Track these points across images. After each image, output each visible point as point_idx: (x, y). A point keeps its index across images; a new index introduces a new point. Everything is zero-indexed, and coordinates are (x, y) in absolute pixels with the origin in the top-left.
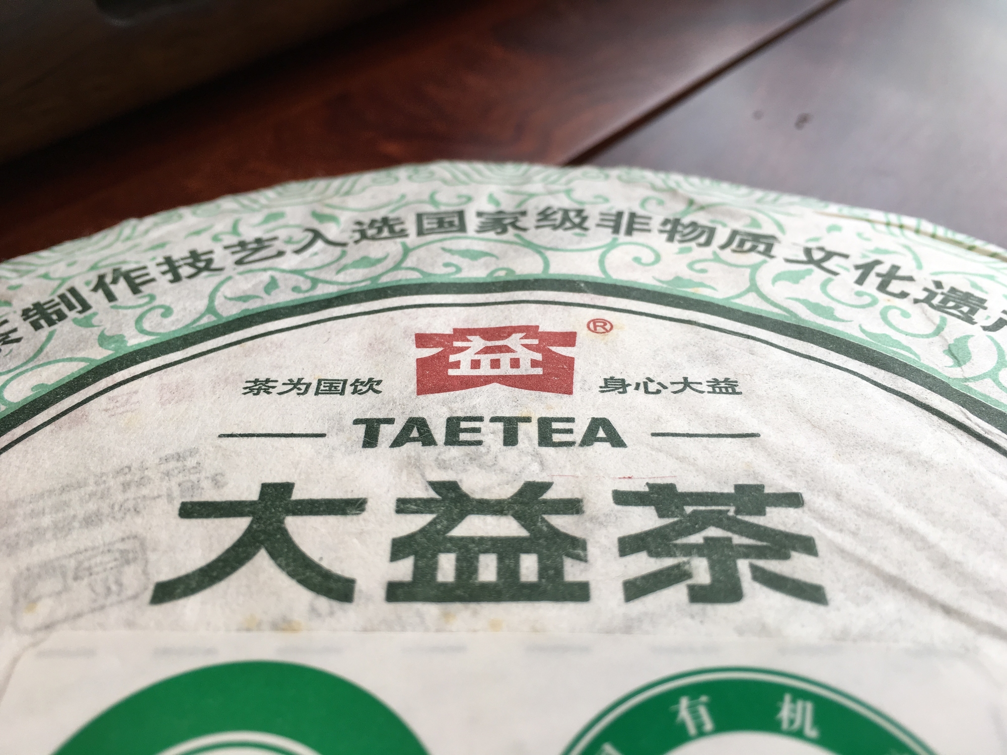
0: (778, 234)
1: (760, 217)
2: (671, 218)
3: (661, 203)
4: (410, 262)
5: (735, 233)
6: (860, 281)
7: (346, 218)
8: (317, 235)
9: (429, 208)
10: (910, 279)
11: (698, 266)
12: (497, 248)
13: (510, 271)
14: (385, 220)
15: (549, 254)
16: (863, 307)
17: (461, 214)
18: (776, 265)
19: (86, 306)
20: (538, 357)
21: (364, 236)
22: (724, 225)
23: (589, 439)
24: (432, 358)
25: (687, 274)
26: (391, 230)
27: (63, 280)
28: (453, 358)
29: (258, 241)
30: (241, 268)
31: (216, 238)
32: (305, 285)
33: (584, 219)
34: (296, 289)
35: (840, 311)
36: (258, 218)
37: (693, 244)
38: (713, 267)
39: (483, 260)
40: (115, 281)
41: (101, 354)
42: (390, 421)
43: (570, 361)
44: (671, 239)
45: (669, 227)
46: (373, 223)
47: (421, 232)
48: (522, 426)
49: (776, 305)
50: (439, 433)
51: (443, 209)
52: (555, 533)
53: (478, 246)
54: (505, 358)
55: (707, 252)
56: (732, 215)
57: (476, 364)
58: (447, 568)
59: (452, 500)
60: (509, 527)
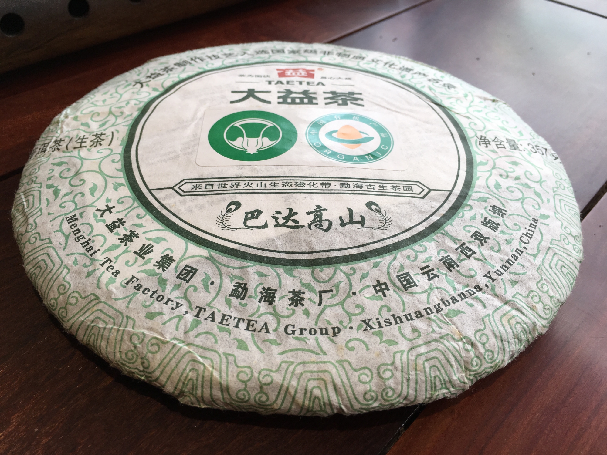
0: (366, 57)
1: (362, 54)
2: (339, 53)
3: (337, 51)
4: (272, 58)
6: (384, 65)
7: (252, 50)
8: (245, 53)
9: (274, 49)
10: (397, 65)
11: (345, 61)
13: (298, 60)
15: (307, 57)
16: (384, 69)
17: (283, 50)
18: (364, 62)
19: (191, 63)
20: (306, 73)
22: (353, 55)
23: (318, 85)
24: (281, 73)
25: (342, 62)
26: (265, 52)
27: (182, 59)
28: (286, 73)
29: (229, 53)
30: (228, 58)
31: (218, 53)
32: (246, 61)
33: (316, 52)
34: (243, 61)
35: (378, 69)
36: (228, 50)
37: (344, 57)
38: (349, 61)
39: (290, 58)
40: (196, 59)
41: (201, 70)
42: (273, 81)
43: (313, 74)
44: (339, 56)
46: (259, 51)
47: (273, 53)
48: (303, 82)
49: (363, 68)
50: (285, 83)
51: (278, 49)
52: (310, 97)
54: (298, 73)
56: (355, 53)
57: (291, 74)
58: (289, 100)
59: (289, 92)
60: (302, 96)
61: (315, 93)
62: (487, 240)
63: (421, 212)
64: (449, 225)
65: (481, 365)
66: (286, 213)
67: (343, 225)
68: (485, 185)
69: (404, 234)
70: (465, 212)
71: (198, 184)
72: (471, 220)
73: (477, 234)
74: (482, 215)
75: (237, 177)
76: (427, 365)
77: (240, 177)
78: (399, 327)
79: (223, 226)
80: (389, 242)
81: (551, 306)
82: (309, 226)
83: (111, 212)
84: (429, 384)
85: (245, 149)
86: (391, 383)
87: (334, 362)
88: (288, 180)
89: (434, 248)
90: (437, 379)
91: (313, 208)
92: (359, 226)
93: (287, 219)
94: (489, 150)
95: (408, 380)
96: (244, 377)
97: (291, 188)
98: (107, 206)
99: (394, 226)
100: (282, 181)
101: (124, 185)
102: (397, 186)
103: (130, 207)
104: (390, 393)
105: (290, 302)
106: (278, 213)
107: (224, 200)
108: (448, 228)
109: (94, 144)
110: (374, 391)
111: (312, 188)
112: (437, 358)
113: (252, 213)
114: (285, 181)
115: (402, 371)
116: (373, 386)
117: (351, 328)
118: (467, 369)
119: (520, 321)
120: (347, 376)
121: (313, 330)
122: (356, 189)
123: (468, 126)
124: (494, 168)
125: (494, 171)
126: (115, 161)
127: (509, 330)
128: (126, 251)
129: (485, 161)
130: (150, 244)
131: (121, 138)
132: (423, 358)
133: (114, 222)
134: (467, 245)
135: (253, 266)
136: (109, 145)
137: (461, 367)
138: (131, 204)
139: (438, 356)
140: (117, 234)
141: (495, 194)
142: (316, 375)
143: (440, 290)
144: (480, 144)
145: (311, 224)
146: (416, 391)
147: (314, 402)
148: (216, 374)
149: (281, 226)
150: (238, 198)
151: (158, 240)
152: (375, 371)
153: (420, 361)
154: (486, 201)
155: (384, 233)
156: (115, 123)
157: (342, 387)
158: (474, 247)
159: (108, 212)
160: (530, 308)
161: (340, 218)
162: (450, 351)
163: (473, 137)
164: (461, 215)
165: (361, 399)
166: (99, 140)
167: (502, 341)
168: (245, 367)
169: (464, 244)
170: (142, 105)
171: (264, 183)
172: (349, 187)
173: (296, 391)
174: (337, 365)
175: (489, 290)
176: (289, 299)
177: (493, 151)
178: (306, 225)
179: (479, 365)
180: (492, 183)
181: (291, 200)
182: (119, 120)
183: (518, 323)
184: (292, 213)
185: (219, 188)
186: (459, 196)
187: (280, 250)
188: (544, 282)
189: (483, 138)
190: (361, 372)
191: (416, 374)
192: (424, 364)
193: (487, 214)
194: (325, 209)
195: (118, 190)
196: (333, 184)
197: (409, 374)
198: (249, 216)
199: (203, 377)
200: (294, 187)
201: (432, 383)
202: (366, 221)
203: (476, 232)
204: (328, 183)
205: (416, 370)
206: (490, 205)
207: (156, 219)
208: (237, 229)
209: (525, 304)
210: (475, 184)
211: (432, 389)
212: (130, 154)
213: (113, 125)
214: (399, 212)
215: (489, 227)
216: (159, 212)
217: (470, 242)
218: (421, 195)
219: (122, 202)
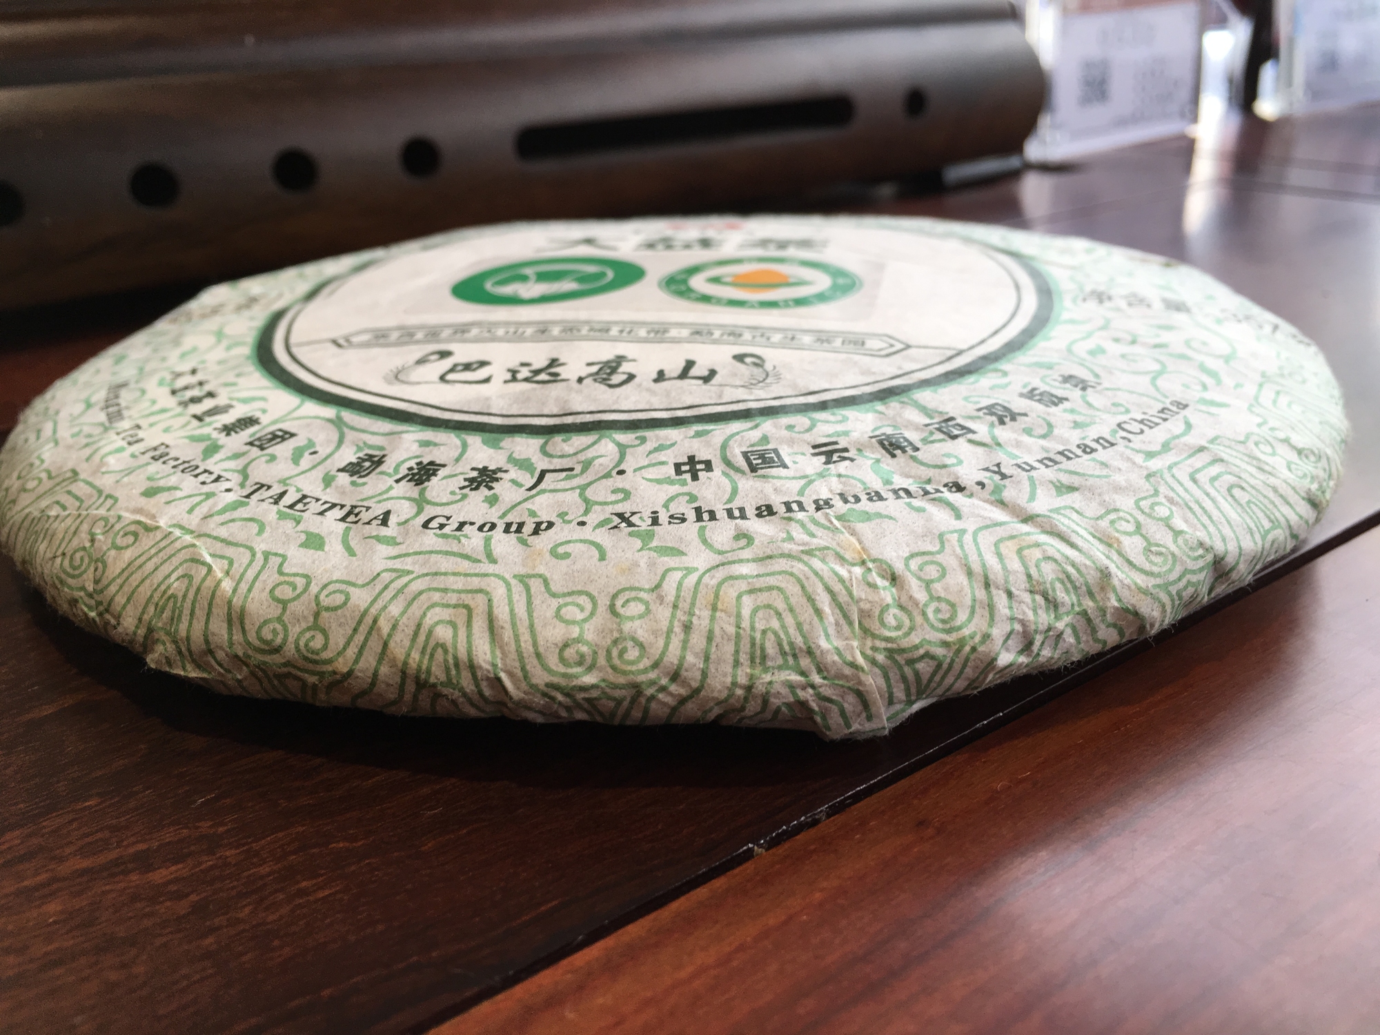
62: (1020, 418)
64: (929, 393)
65: (912, 629)
68: (1064, 349)
70: (983, 379)
72: (992, 389)
73: (997, 407)
74: (1028, 384)
76: (748, 603)
78: (702, 529)
81: (1173, 548)
83: (193, 375)
84: (745, 646)
86: (640, 629)
87: (507, 576)
89: (868, 421)
90: (770, 636)
94: (1104, 307)
95: (687, 628)
96: (286, 592)
98: (194, 368)
101: (247, 343)
103: (235, 366)
104: (633, 654)
105: (466, 484)
108: (922, 395)
110: (587, 643)
112: (779, 589)
115: (675, 607)
116: (592, 633)
117: (582, 524)
118: (866, 631)
119: (1058, 556)
120: (529, 603)
121: (488, 525)
124: (1103, 329)
125: (1100, 333)
127: (1015, 565)
128: (177, 415)
129: (1081, 319)
130: (230, 405)
132: (744, 586)
133: (189, 385)
134: (960, 421)
135: (420, 431)
137: (850, 623)
138: (238, 363)
139: (783, 585)
140: (181, 397)
141: (1083, 360)
142: (453, 598)
143: (843, 479)
144: (1084, 300)
146: (707, 659)
147: (432, 655)
148: (227, 585)
151: (250, 400)
152: (604, 602)
153: (729, 593)
154: (1049, 368)
157: (508, 626)
158: (976, 425)
159: (189, 374)
160: (1100, 539)
162: (821, 579)
163: (1070, 292)
164: (969, 382)
165: (553, 661)
167: (987, 585)
168: (295, 575)
169: (952, 419)
173: (394, 627)
174: (513, 582)
175: (985, 494)
176: (466, 480)
177: (1115, 309)
179: (905, 629)
180: (1084, 347)
183: (1049, 558)
188: (1161, 499)
189: (1097, 292)
190: (569, 599)
191: (713, 618)
192: (739, 597)
193: (1043, 385)
195: (231, 350)
197: (691, 614)
199: (198, 589)
201: (753, 644)
203: (997, 404)
205: (714, 608)
206: (1061, 373)
207: (268, 376)
209: (1086, 529)
210: (1033, 346)
211: (752, 660)
215: (1037, 401)
217: (969, 417)
219: (225, 362)
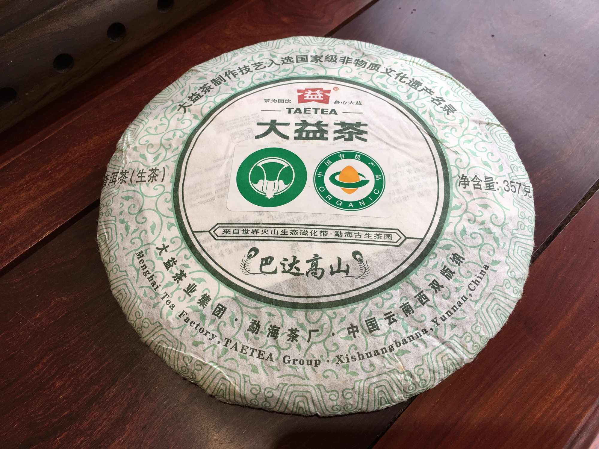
0: (382, 65)
1: (379, 59)
2: (357, 59)
3: (356, 53)
4: (295, 71)
5: (372, 64)
6: (396, 78)
7: (279, 56)
8: (273, 62)
9: (299, 54)
10: (407, 78)
11: (360, 73)
12: (315, 67)
13: (318, 74)
14: (288, 57)
15: (327, 69)
16: (394, 85)
17: (307, 56)
18: (378, 74)
19: (225, 81)
20: (322, 96)
21: (284, 63)
22: (370, 61)
23: (331, 113)
24: (301, 95)
25: (357, 75)
26: (290, 61)
27: (217, 73)
28: (305, 95)
29: (259, 63)
30: (257, 71)
31: (249, 62)
32: (272, 76)
33: (336, 59)
34: (270, 77)
35: (388, 86)
36: (257, 56)
37: (361, 67)
38: (364, 74)
39: (312, 70)
40: (229, 74)
41: (233, 93)
42: (293, 109)
43: (329, 97)
44: (356, 66)
45: (356, 62)
46: (286, 58)
47: (297, 62)
48: (318, 110)
49: (374, 84)
50: (303, 111)
51: (303, 54)
52: (323, 129)
53: (311, 66)
54: (316, 96)
55: (364, 69)
56: (372, 58)
57: (310, 97)
58: (304, 134)
59: (305, 123)
60: (315, 128)
61: (326, 125)
62: (441, 289)
63: (394, 261)
64: (414, 274)
65: (416, 389)
66: (291, 261)
67: (332, 273)
68: (453, 232)
69: (377, 283)
70: (429, 260)
71: (228, 228)
72: (432, 268)
73: (435, 282)
74: (443, 263)
75: (257, 224)
76: (377, 390)
77: (259, 224)
78: (361, 362)
79: (245, 271)
80: (364, 290)
81: (480, 343)
82: (307, 273)
83: (166, 251)
84: (377, 402)
85: (264, 193)
86: (351, 401)
87: (314, 385)
88: (295, 228)
89: (398, 295)
90: (383, 399)
91: (311, 257)
92: (344, 274)
93: (291, 265)
94: (466, 191)
95: (362, 400)
96: (254, 391)
97: (297, 236)
98: (163, 245)
99: (371, 275)
100: (290, 229)
101: (175, 226)
102: (380, 234)
103: (180, 247)
104: (350, 407)
105: (289, 338)
106: (286, 260)
107: (246, 246)
108: (413, 277)
109: (151, 179)
110: (338, 406)
111: (313, 236)
112: (384, 386)
113: (266, 259)
114: (293, 229)
115: (359, 394)
116: (339, 402)
117: (328, 361)
118: (405, 392)
119: (451, 358)
120: (322, 395)
121: (302, 361)
122: (347, 238)
123: (454, 164)
124: (465, 211)
125: (465, 216)
126: (168, 200)
127: (441, 364)
128: (178, 289)
129: (458, 205)
130: (194, 284)
131: (170, 175)
132: (375, 385)
133: (169, 260)
134: (424, 293)
135: (265, 306)
136: (162, 181)
137: (401, 391)
138: (180, 245)
139: (385, 384)
140: (171, 272)
141: (459, 241)
142: (301, 394)
143: (395, 333)
144: (459, 185)
145: (309, 271)
146: (368, 406)
147: (299, 409)
148: (237, 389)
149: (286, 272)
150: (258, 245)
151: (201, 280)
152: (340, 393)
153: (372, 388)
154: (449, 249)
155: (362, 282)
156: (165, 157)
157: (318, 402)
158: (429, 295)
159: (164, 251)
160: (462, 346)
161: (331, 266)
162: (394, 381)
163: (455, 177)
164: (425, 264)
165: (330, 410)
166: (155, 176)
167: (434, 373)
168: (255, 385)
169: (422, 292)
170: (185, 138)
171: (277, 229)
172: (342, 236)
173: (288, 403)
174: (316, 387)
175: (432, 333)
176: (288, 335)
177: (470, 193)
178: (305, 273)
179: (414, 389)
180: (459, 228)
181: (296, 248)
182: (169, 154)
183: (449, 359)
184: (295, 261)
185: (243, 234)
186: (429, 244)
187: (285, 294)
188: (479, 324)
189: (464, 178)
190: (332, 393)
191: (368, 396)
192: (374, 390)
193: (447, 263)
194: (321, 258)
195: (171, 229)
196: (329, 232)
197: (363, 396)
198: (264, 262)
199: (229, 389)
200: (299, 235)
201: (379, 401)
202: (350, 270)
203: (435, 280)
204: (326, 231)
205: (369, 393)
206: (452, 252)
207: (198, 261)
208: (255, 274)
209: (458, 343)
210: (444, 231)
211: (378, 404)
212: (178, 194)
213: (164, 160)
214: (377, 261)
215: (446, 276)
216: (200, 254)
217: (427, 290)
218: (398, 244)
219: (174, 242)
